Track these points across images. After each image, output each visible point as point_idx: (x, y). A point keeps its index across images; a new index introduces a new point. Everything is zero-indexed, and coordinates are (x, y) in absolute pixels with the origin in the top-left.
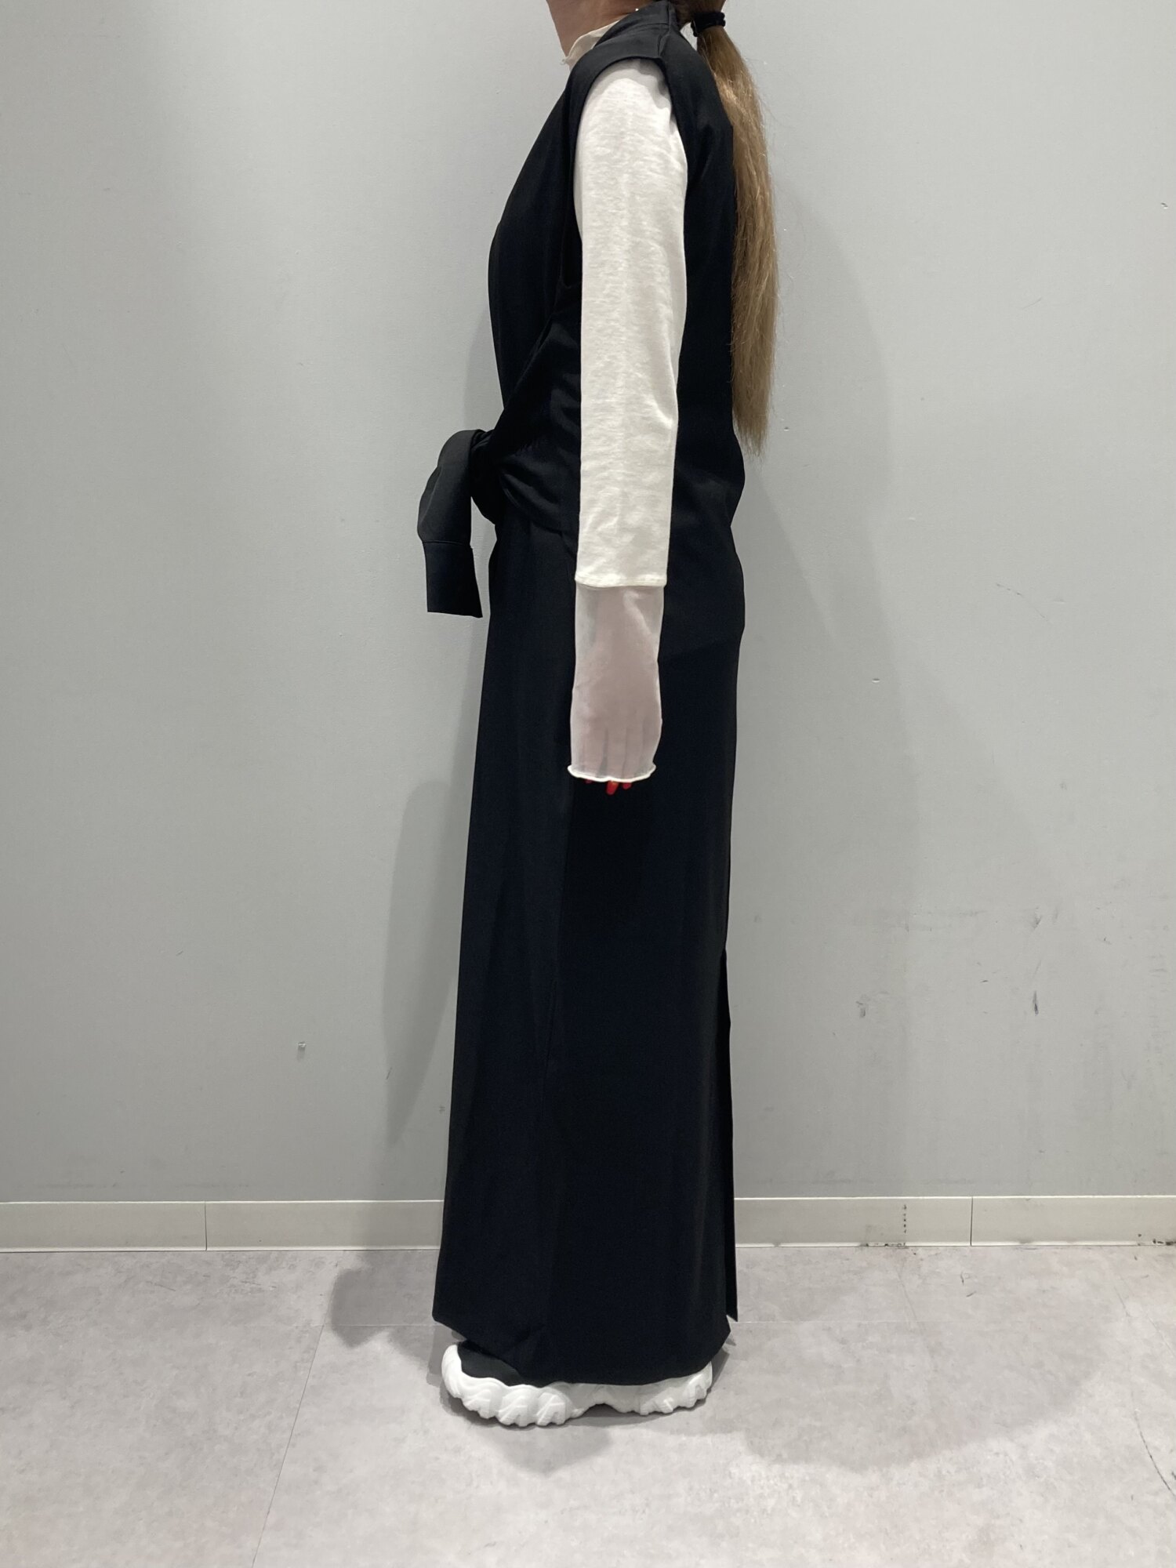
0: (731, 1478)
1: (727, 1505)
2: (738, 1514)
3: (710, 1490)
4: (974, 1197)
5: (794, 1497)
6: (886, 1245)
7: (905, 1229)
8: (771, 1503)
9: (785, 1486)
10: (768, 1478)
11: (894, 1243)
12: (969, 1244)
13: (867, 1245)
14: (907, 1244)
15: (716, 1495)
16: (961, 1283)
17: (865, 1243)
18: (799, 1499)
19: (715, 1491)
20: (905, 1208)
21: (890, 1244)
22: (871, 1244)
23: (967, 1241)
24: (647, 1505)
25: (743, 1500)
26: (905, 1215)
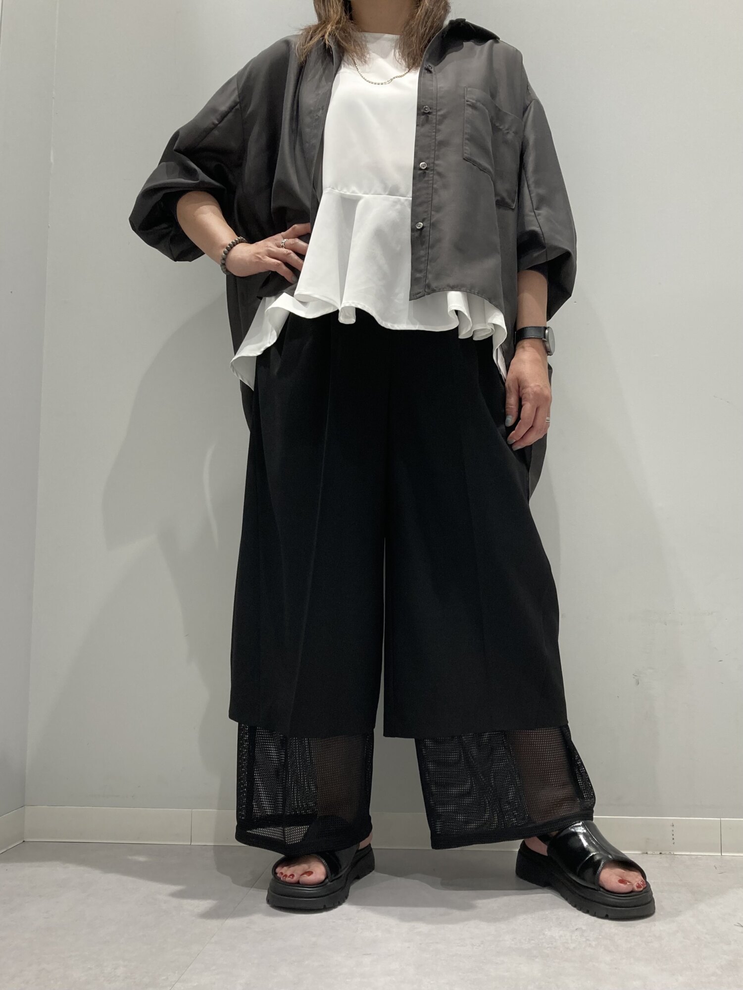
0: (544, 934)
1: (540, 945)
2: (549, 949)
3: (529, 939)
4: (722, 819)
5: (590, 944)
6: (661, 853)
7: (673, 841)
8: (572, 946)
9: (584, 940)
10: (571, 936)
11: (666, 852)
12: (720, 854)
13: (647, 853)
14: (675, 853)
15: (533, 942)
16: (714, 868)
17: (646, 852)
18: (594, 943)
19: (533, 940)
20: (673, 825)
21: (663, 853)
22: (649, 853)
23: (718, 852)
24: (482, 944)
25: (552, 944)
26: (673, 831)
